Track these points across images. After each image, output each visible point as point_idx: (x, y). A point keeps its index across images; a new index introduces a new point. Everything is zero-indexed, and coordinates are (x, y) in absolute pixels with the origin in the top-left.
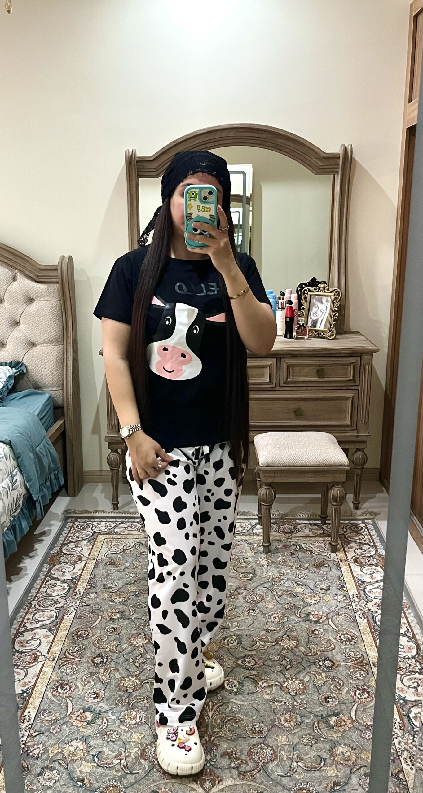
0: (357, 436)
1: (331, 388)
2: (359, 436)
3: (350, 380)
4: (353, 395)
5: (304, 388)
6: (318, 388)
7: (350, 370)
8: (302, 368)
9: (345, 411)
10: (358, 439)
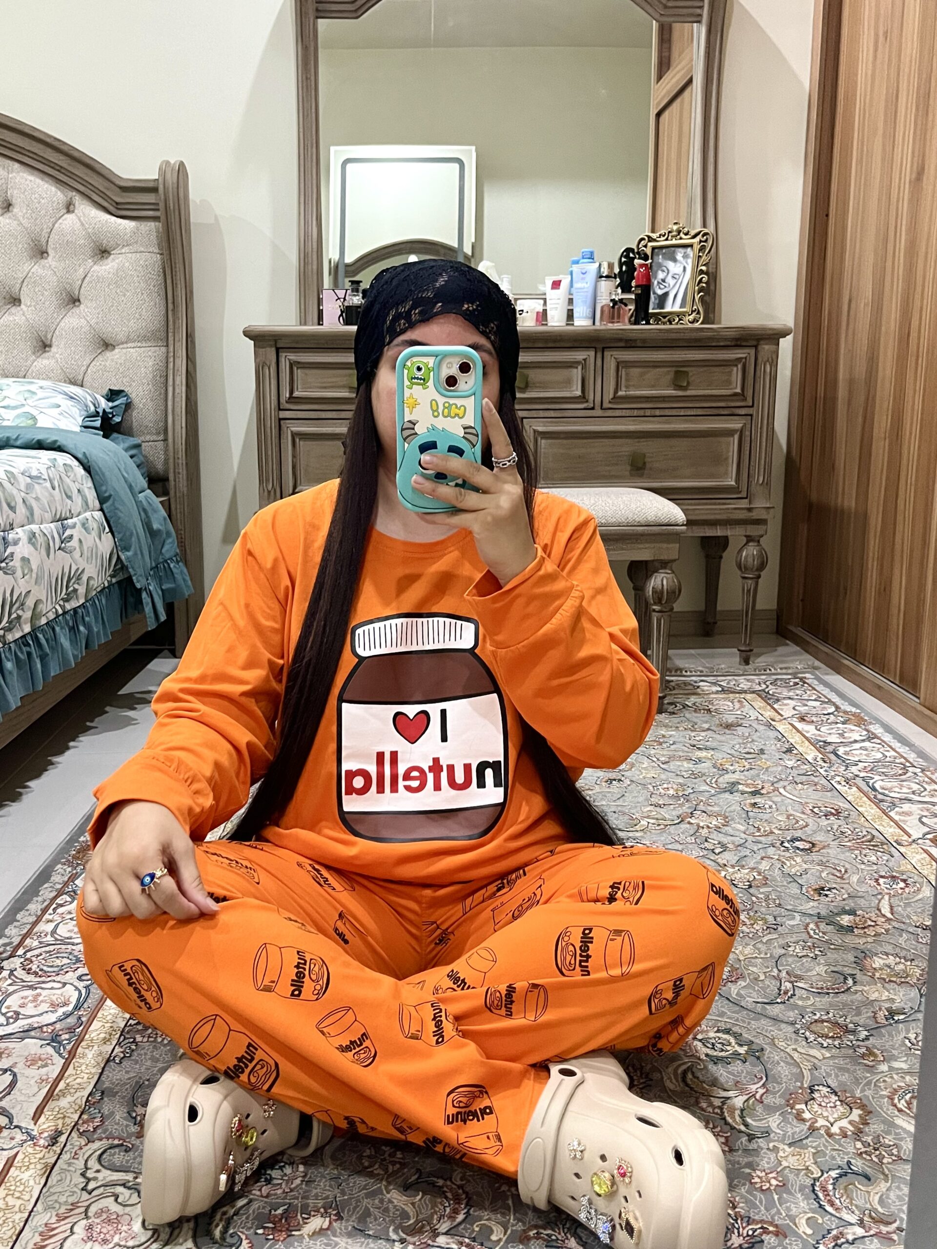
0: (750, 510)
1: (699, 412)
2: (752, 508)
3: (736, 394)
4: (741, 425)
5: (648, 413)
6: (674, 412)
7: (736, 374)
8: (645, 370)
9: (727, 459)
10: (751, 514)
